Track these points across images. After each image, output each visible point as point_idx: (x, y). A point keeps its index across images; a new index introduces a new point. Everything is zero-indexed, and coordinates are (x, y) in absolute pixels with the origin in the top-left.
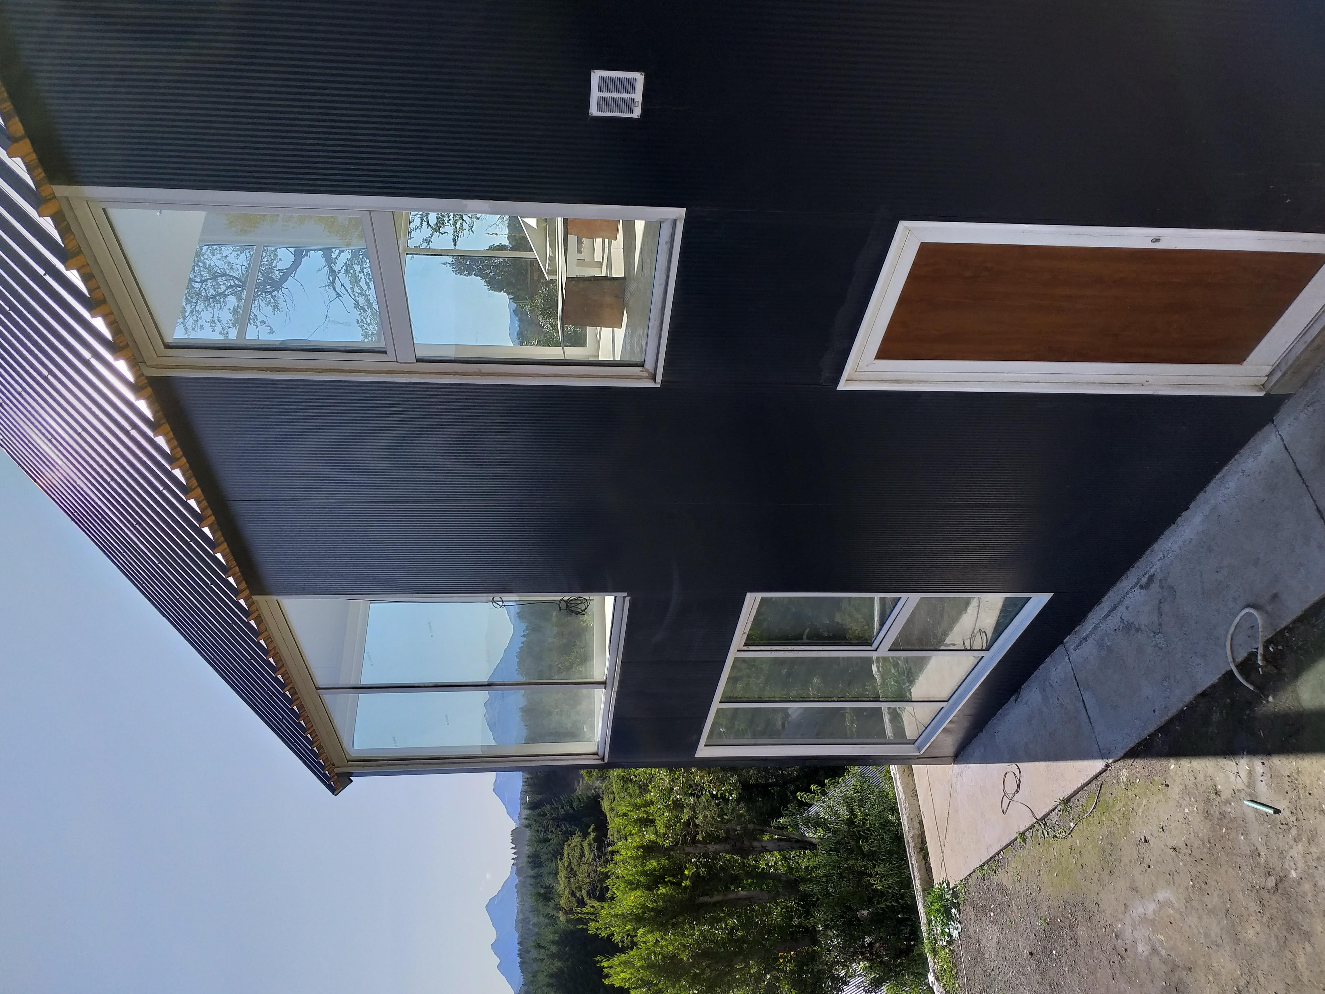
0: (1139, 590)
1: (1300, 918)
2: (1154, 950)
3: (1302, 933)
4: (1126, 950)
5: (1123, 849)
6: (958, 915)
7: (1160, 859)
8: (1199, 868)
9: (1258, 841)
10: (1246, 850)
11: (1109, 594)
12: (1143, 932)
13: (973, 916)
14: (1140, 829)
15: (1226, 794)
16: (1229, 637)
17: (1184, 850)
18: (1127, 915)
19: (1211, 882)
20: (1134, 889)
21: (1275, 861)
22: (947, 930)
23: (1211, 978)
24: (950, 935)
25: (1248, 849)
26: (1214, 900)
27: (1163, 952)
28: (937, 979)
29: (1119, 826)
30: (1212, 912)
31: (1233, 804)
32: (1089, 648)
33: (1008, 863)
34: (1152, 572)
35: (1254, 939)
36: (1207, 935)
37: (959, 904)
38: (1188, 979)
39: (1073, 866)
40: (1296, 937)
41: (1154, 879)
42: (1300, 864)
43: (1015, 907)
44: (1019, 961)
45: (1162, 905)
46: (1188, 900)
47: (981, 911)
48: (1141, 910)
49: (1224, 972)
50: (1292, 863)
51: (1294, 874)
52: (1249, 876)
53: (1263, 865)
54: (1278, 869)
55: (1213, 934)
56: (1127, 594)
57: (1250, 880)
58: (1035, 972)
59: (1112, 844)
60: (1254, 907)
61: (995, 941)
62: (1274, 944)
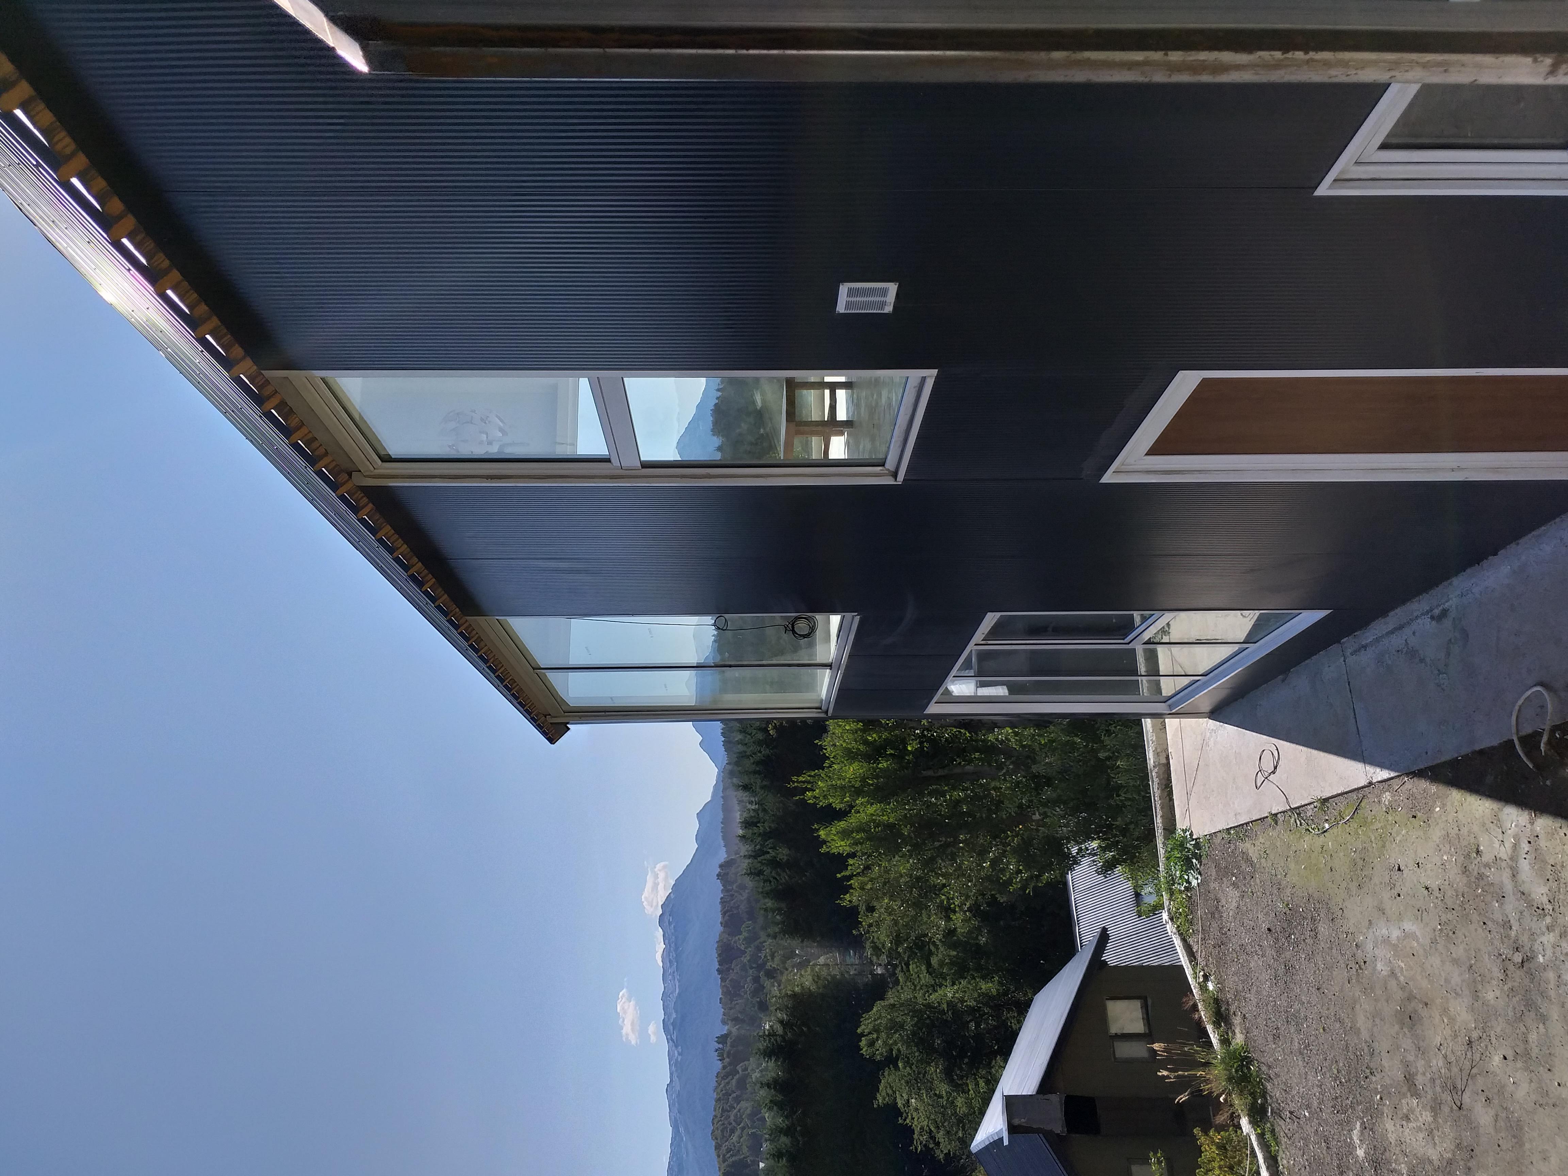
0: (1429, 620)
1: (1540, 1000)
2: (1393, 973)
3: (1539, 1014)
4: (1365, 962)
5: (1375, 869)
6: (1198, 866)
7: (1410, 892)
8: (1450, 916)
9: (1513, 917)
10: (1498, 917)
11: (1397, 611)
12: (1382, 953)
13: (1214, 873)
14: (1395, 856)
15: (1487, 857)
16: (1517, 708)
17: (1436, 893)
18: (1371, 931)
19: (1459, 933)
20: (1382, 910)
21: (1524, 939)
22: (1186, 877)
23: (1446, 1021)
24: (1188, 882)
25: (1501, 918)
26: (1459, 952)
27: (1402, 979)
28: (1172, 919)
29: (1374, 845)
30: (1456, 962)
31: (1493, 870)
32: (1366, 658)
33: (1256, 836)
34: (1446, 605)
35: (1492, 1002)
36: (1447, 981)
37: (1201, 856)
38: (1424, 1012)
39: (1322, 866)
40: (1532, 1014)
41: (1402, 908)
42: (1549, 953)
43: (1258, 880)
44: (1256, 932)
45: (1407, 935)
46: (1434, 941)
47: (1223, 872)
48: (1384, 931)
49: (1459, 1019)
50: (1541, 949)
51: (1541, 959)
52: (1497, 943)
53: (1513, 939)
54: (1527, 948)
55: (1453, 982)
56: (1417, 617)
57: (1498, 948)
58: (1270, 946)
59: (1364, 860)
60: (1497, 973)
61: (1234, 904)
62: (1511, 1014)
